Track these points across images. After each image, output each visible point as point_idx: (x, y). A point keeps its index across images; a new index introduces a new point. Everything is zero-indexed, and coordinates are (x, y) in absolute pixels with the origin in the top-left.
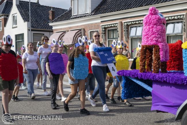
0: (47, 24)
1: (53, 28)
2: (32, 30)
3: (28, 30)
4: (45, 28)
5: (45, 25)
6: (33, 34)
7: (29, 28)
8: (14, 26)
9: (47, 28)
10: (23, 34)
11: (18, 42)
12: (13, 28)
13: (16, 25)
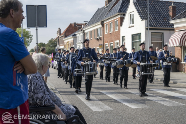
0: (166, 22)
1: (175, 26)
2: (150, 29)
3: (146, 29)
4: (165, 26)
5: (165, 23)
6: (152, 33)
7: (147, 27)
8: (131, 25)
9: (167, 26)
10: (141, 33)
11: (135, 42)
12: (129, 27)
13: (133, 24)
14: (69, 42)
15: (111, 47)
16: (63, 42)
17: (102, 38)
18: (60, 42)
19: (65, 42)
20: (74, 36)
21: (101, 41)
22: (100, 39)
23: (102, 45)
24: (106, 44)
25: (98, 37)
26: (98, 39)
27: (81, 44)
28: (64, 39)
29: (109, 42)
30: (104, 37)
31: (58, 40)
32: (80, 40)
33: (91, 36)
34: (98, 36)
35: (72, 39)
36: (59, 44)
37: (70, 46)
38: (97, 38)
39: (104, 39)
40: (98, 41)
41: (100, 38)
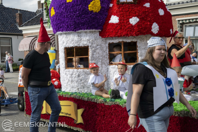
1: (24, 32)
4: (13, 31)
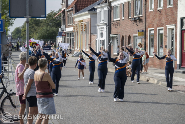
14: (82, 21)
15: (159, 35)
16: (72, 20)
17: (143, 19)
18: (67, 21)
19: (76, 20)
20: (92, 12)
21: (141, 23)
22: (140, 20)
23: (143, 30)
24: (150, 30)
25: (137, 16)
26: (135, 20)
27: (105, 27)
28: (73, 16)
29: (155, 26)
30: (147, 17)
31: (64, 16)
32: (103, 19)
33: (122, 14)
34: (136, 14)
35: (89, 17)
36: (64, 23)
37: (84, 28)
38: (135, 18)
39: (147, 20)
40: (135, 23)
41: (139, 18)
